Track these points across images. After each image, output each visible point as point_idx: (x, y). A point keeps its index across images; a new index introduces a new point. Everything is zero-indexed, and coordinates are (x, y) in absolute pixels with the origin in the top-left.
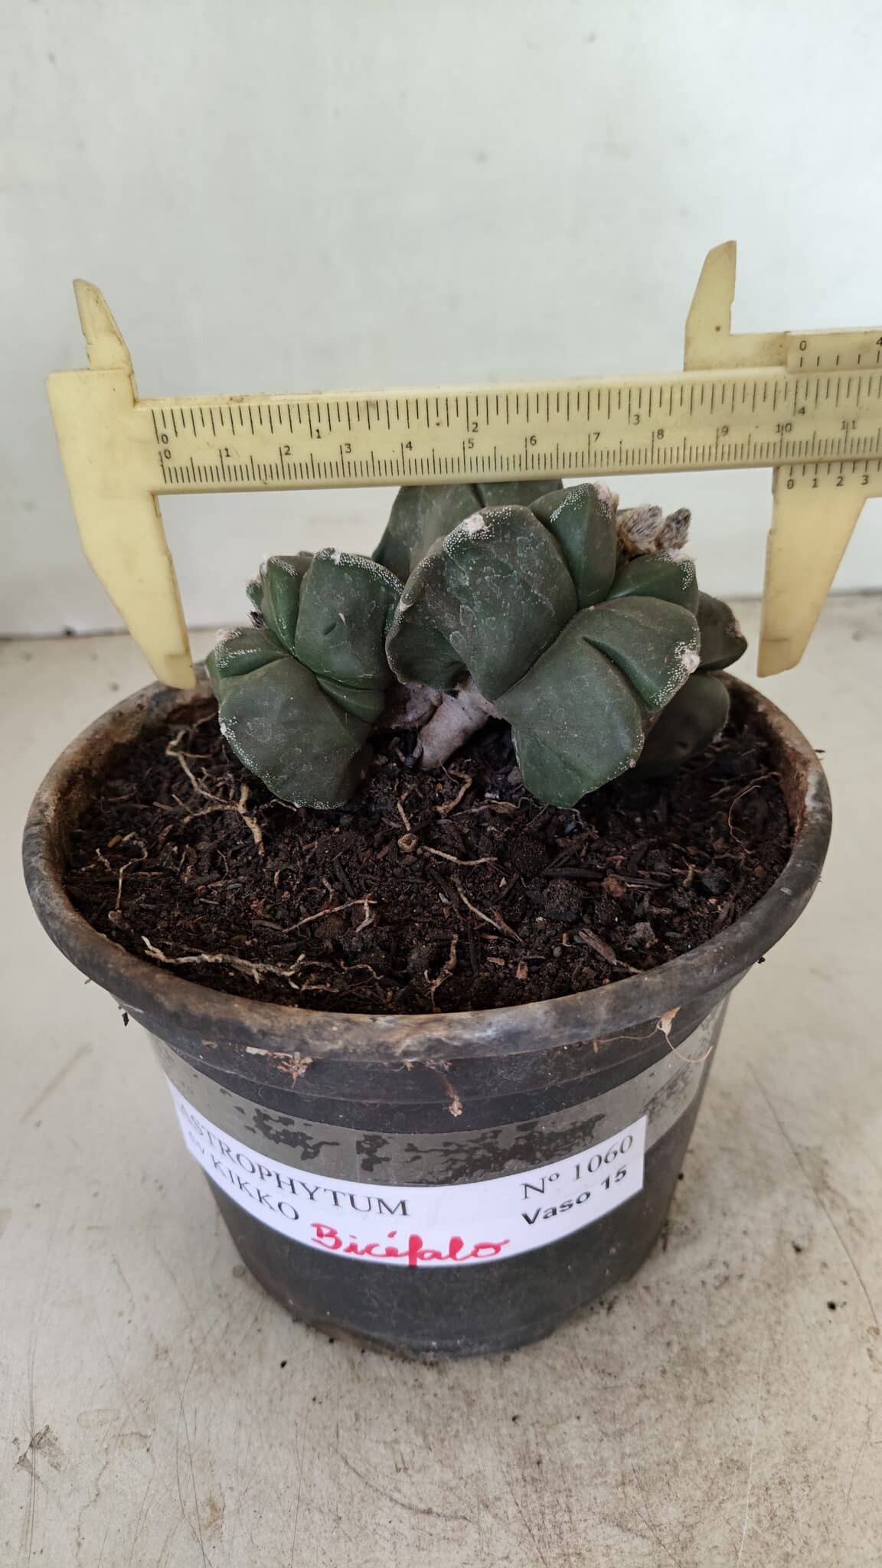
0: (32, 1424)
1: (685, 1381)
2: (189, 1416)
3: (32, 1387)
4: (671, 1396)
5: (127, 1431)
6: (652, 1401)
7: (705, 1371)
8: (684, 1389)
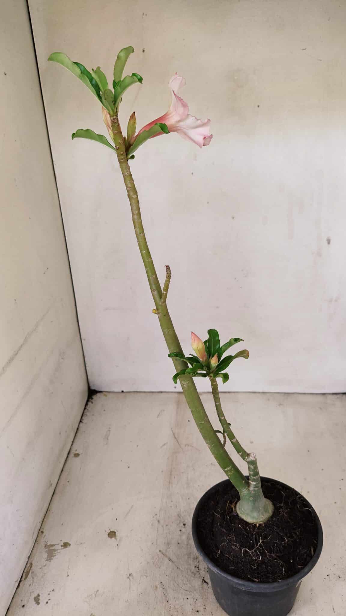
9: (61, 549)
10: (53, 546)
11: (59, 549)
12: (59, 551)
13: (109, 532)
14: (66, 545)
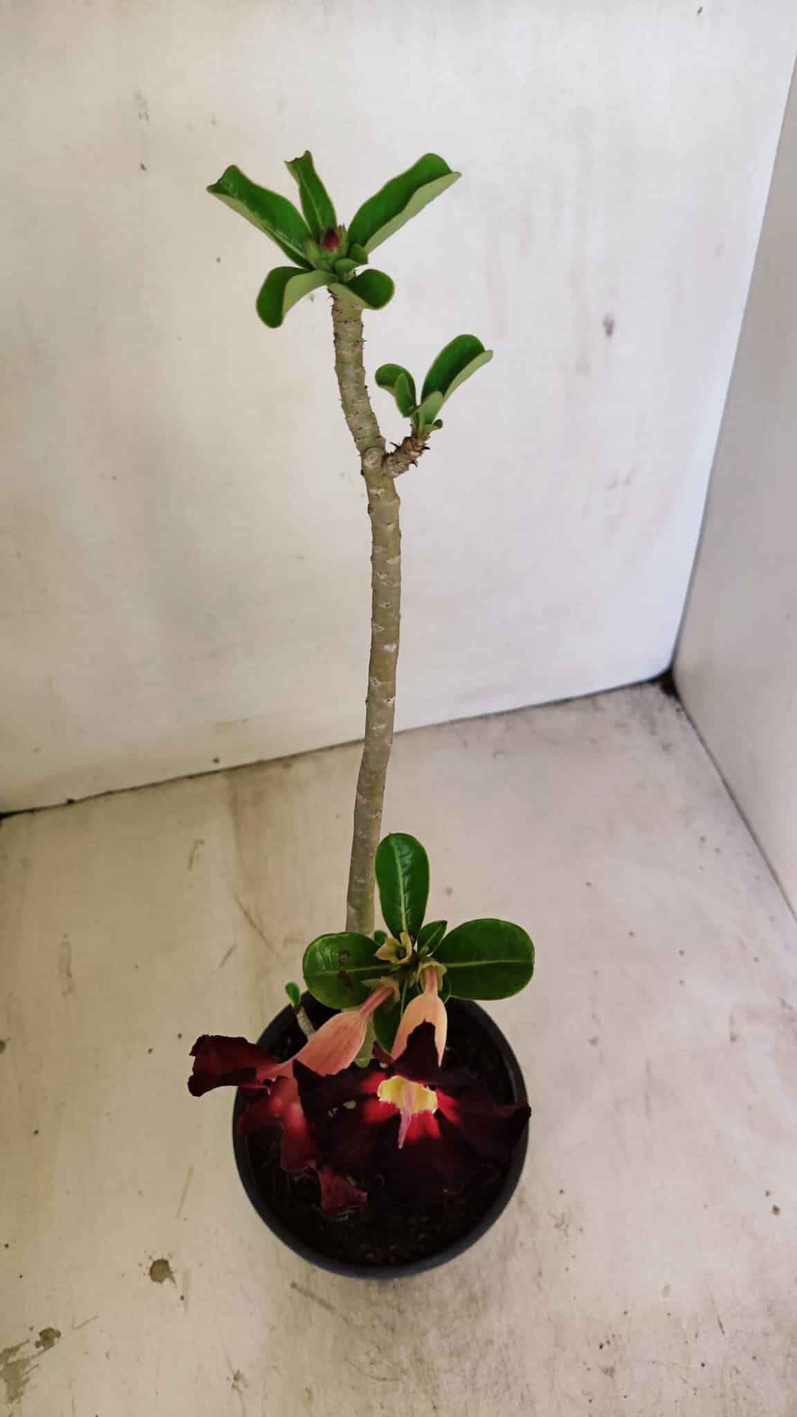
9: (40, 1353)
10: (14, 1355)
11: (34, 1357)
12: (34, 1362)
13: (150, 1264)
14: (48, 1338)
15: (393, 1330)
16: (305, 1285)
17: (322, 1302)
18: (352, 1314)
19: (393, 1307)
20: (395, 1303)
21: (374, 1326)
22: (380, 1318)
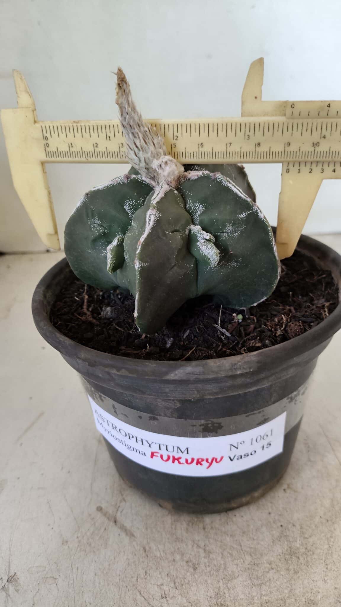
0: (9, 572)
1: (290, 562)
2: (74, 570)
3: (10, 555)
4: (283, 569)
5: (48, 576)
6: (274, 570)
7: (299, 558)
8: (289, 566)
15: (195, 569)
16: (111, 511)
17: (124, 529)
18: (152, 545)
19: (199, 546)
20: (202, 544)
21: (174, 560)
22: (183, 555)
